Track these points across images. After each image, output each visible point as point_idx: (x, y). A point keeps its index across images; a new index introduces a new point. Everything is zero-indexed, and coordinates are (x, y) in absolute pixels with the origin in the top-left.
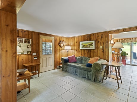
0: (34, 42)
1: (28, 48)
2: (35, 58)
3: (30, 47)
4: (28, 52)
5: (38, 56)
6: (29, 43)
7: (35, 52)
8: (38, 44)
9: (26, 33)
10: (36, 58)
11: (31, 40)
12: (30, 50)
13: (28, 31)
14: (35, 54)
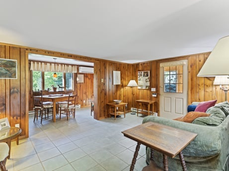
0: (153, 74)
1: (146, 82)
2: (153, 96)
3: (148, 80)
4: (146, 87)
5: (157, 92)
6: (147, 76)
7: (154, 87)
8: (157, 76)
9: (145, 65)
10: (155, 96)
11: (149, 72)
12: (148, 84)
13: (147, 63)
14: (153, 90)
